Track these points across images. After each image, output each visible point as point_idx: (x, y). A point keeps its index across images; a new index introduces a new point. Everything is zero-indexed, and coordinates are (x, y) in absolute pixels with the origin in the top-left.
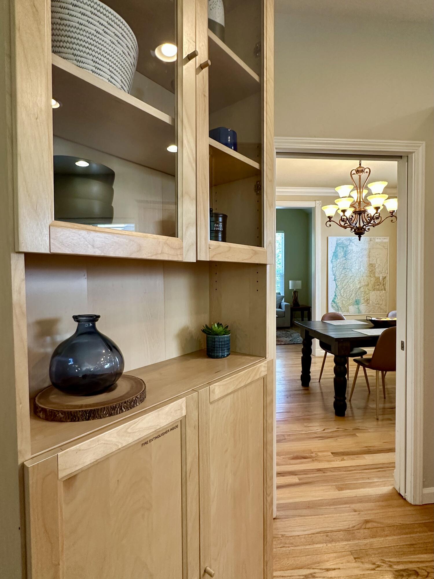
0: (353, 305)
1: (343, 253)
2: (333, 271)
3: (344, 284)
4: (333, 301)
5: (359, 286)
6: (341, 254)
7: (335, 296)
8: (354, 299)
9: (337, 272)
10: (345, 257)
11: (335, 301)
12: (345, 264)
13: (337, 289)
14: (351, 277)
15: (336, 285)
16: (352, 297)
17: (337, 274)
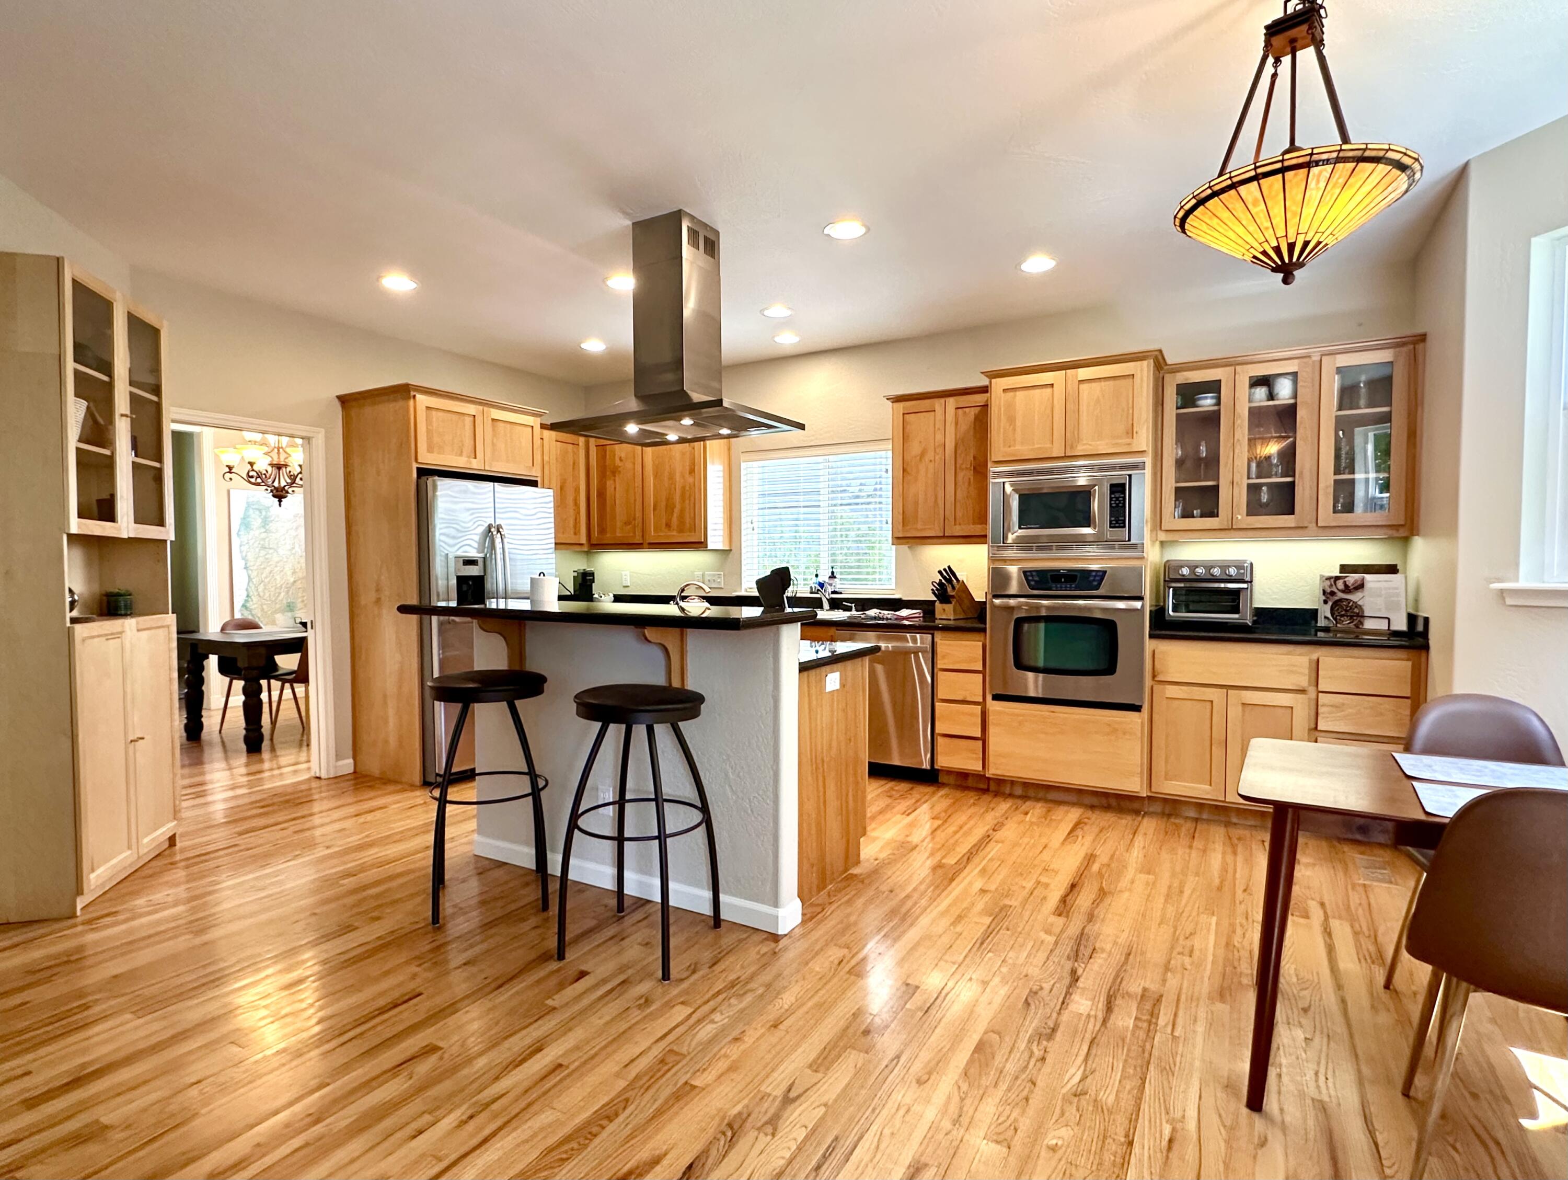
0: (283, 611)
1: (259, 521)
2: (241, 552)
3: (264, 575)
4: (244, 606)
5: (292, 580)
6: (256, 522)
7: (248, 596)
8: (285, 601)
9: (249, 554)
10: (264, 527)
11: (248, 605)
12: (264, 539)
13: (251, 584)
14: (278, 562)
15: (249, 577)
16: (280, 598)
17: (250, 557)
